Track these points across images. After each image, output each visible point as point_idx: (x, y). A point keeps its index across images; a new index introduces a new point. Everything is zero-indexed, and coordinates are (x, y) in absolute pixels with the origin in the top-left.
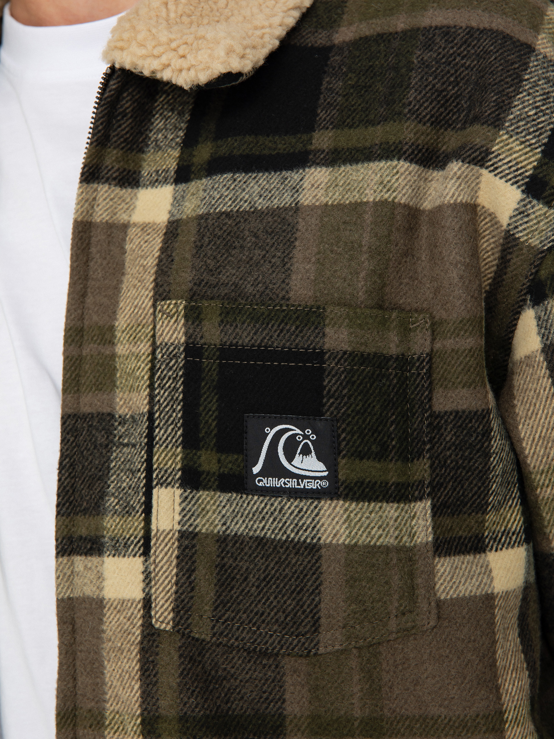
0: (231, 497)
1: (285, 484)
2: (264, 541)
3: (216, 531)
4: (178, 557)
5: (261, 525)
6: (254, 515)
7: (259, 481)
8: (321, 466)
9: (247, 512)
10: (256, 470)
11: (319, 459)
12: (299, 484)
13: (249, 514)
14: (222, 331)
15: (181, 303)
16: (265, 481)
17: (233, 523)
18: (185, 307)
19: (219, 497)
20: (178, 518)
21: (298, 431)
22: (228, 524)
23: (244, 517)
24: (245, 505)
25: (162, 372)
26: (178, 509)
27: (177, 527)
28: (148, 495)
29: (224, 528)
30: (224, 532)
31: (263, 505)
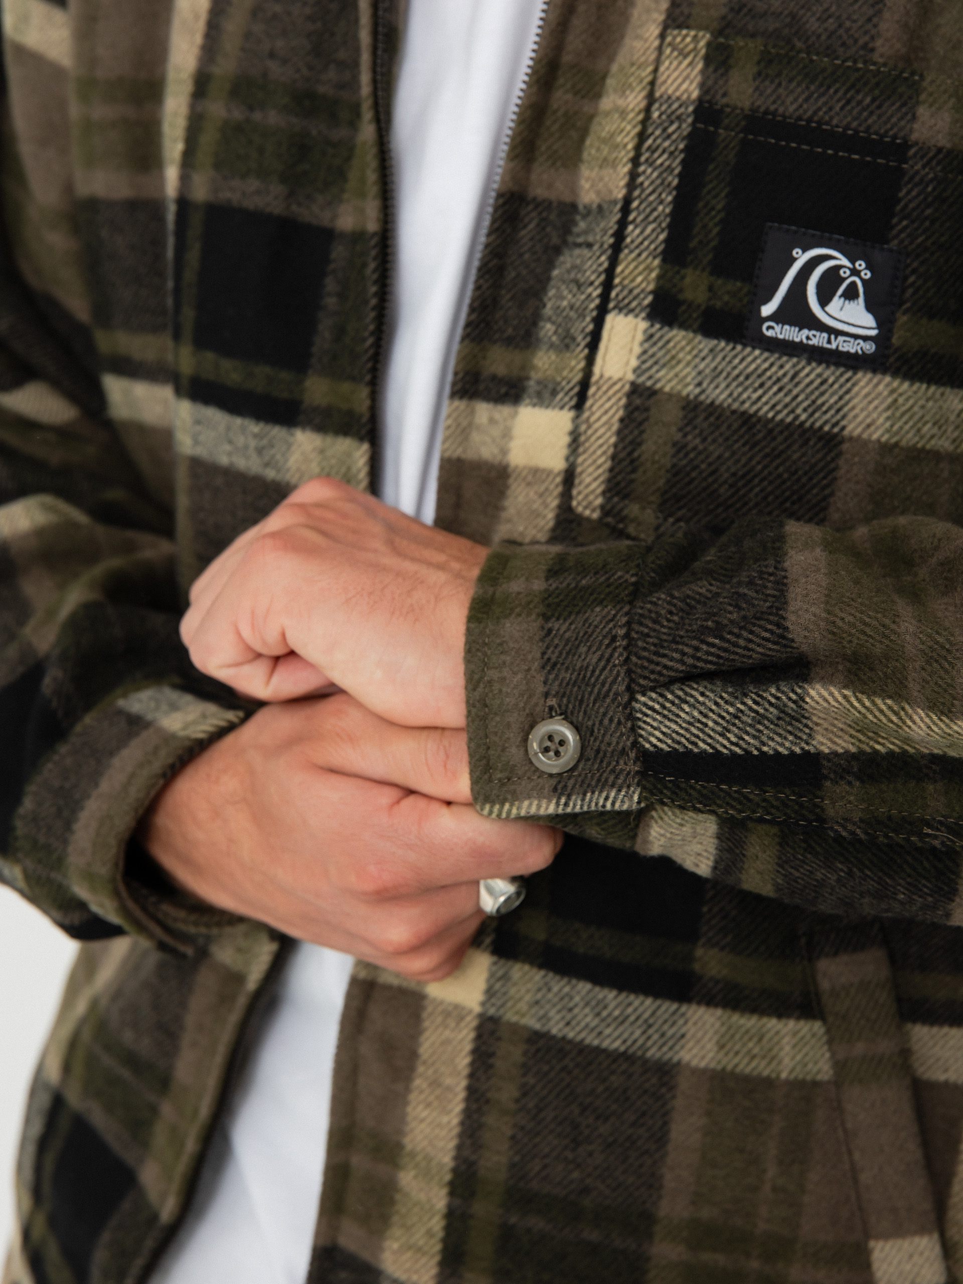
0: (716, 346)
1: (808, 338)
2: (754, 420)
3: (684, 393)
4: (622, 420)
5: (755, 396)
6: (747, 378)
7: (769, 328)
8: (869, 320)
9: (736, 372)
10: (767, 310)
11: (869, 308)
12: (829, 342)
13: (738, 376)
14: (757, 88)
15: (704, 36)
16: (778, 328)
17: (712, 386)
18: (709, 45)
19: (700, 343)
20: (634, 363)
21: (845, 262)
22: (705, 385)
23: (729, 379)
24: (737, 361)
25: (655, 140)
26: (637, 350)
27: (630, 377)
28: (599, 322)
29: (698, 390)
30: (697, 397)
31: (766, 365)
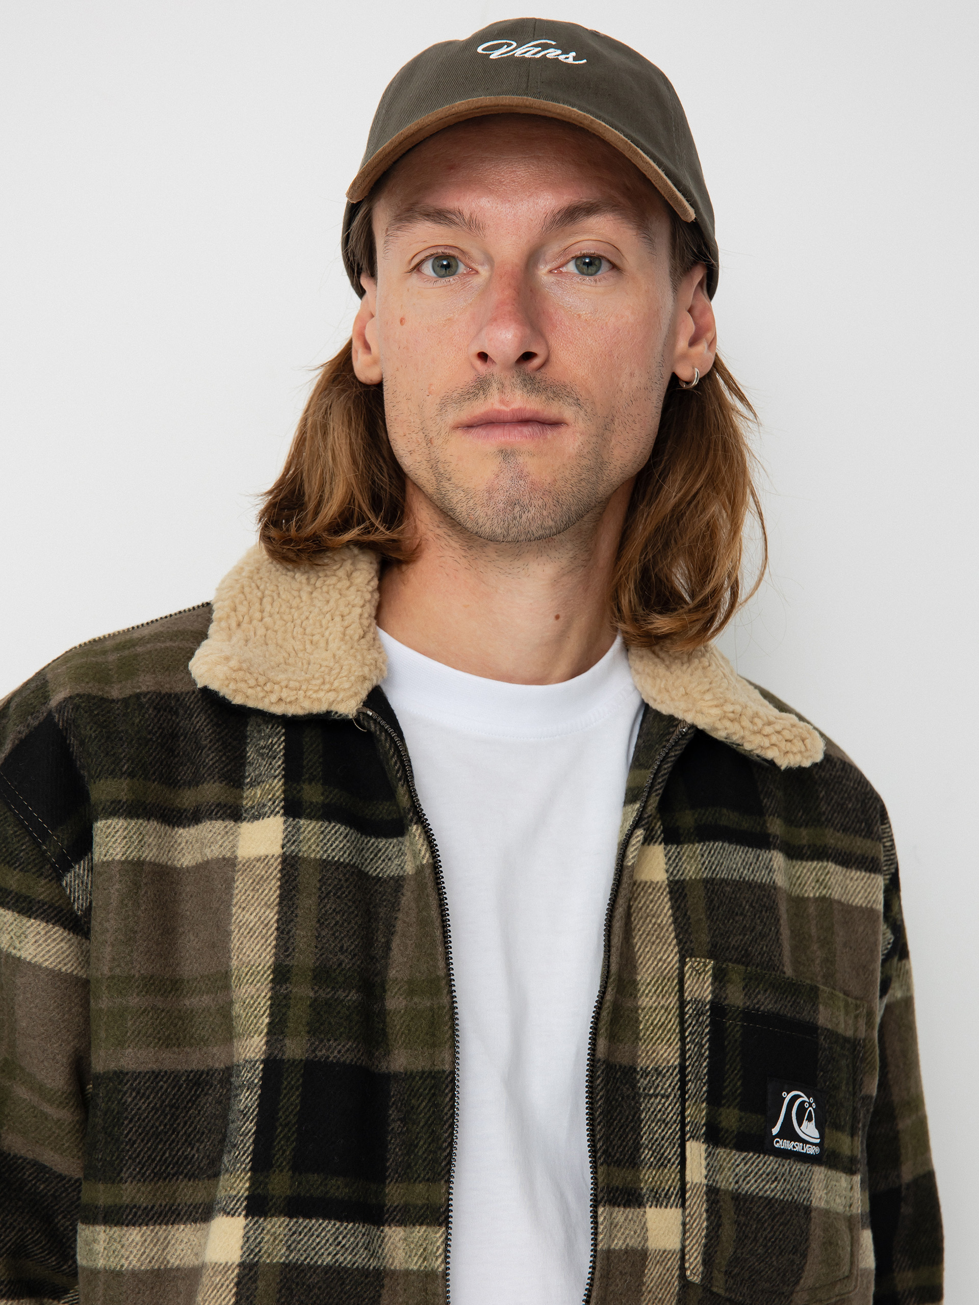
0: (746, 1156)
1: (794, 1147)
2: (773, 1201)
3: (730, 1189)
4: (707, 1211)
5: (773, 1186)
6: (768, 1175)
7: (777, 1142)
8: (816, 1134)
9: (761, 1172)
10: (775, 1131)
11: (817, 1127)
12: (803, 1149)
13: (762, 1175)
14: (746, 995)
15: (709, 963)
16: (781, 1142)
17: (745, 1182)
18: (713, 968)
19: (734, 1155)
20: (704, 1172)
21: (806, 1099)
22: (740, 1182)
23: (757, 1177)
24: (761, 1165)
25: (693, 1027)
26: (704, 1163)
27: (705, 1181)
28: (683, 1147)
29: (736, 1186)
30: (737, 1190)
31: (776, 1166)
